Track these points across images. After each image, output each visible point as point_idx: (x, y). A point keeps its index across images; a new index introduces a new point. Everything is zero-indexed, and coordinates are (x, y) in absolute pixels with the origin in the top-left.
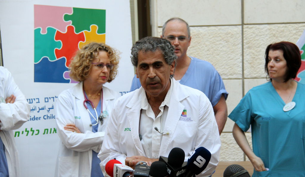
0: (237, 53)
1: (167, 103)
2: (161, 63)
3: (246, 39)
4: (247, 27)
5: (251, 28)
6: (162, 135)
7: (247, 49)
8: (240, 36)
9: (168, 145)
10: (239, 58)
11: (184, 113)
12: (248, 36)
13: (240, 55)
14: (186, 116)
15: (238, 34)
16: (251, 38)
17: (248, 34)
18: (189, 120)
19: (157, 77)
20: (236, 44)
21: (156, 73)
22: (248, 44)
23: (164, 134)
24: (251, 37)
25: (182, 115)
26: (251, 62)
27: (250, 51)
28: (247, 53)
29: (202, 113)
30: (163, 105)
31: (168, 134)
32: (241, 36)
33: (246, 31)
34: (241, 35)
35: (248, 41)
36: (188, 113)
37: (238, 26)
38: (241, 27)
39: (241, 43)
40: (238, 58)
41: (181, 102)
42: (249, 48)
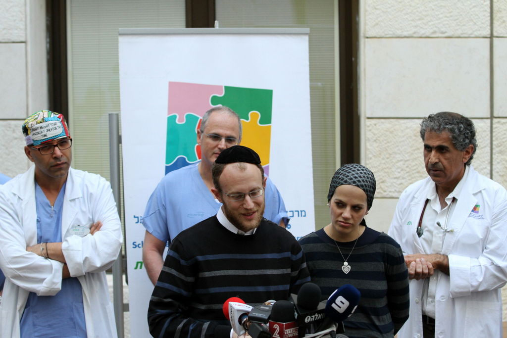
0: (484, 160)
1: (457, 195)
2: (447, 147)
3: (497, 139)
4: (499, 122)
5: (504, 123)
6: (446, 231)
7: (497, 155)
8: (487, 135)
9: (452, 246)
10: (486, 168)
11: (475, 209)
12: (499, 135)
13: (487, 162)
14: (478, 212)
15: (485, 131)
16: (504, 138)
17: (499, 133)
18: (481, 217)
19: (440, 164)
20: (482, 146)
21: (439, 159)
22: (499, 146)
23: (448, 230)
24: (504, 136)
25: (472, 211)
26: (503, 173)
27: (502, 157)
28: (498, 161)
29: (496, 210)
30: (450, 196)
31: (452, 231)
32: (489, 135)
33: (496, 128)
34: (489, 133)
35: (500, 143)
36: (480, 209)
37: (485, 120)
38: (489, 121)
39: (489, 145)
40: (484, 167)
41: (475, 195)
42: (501, 152)
